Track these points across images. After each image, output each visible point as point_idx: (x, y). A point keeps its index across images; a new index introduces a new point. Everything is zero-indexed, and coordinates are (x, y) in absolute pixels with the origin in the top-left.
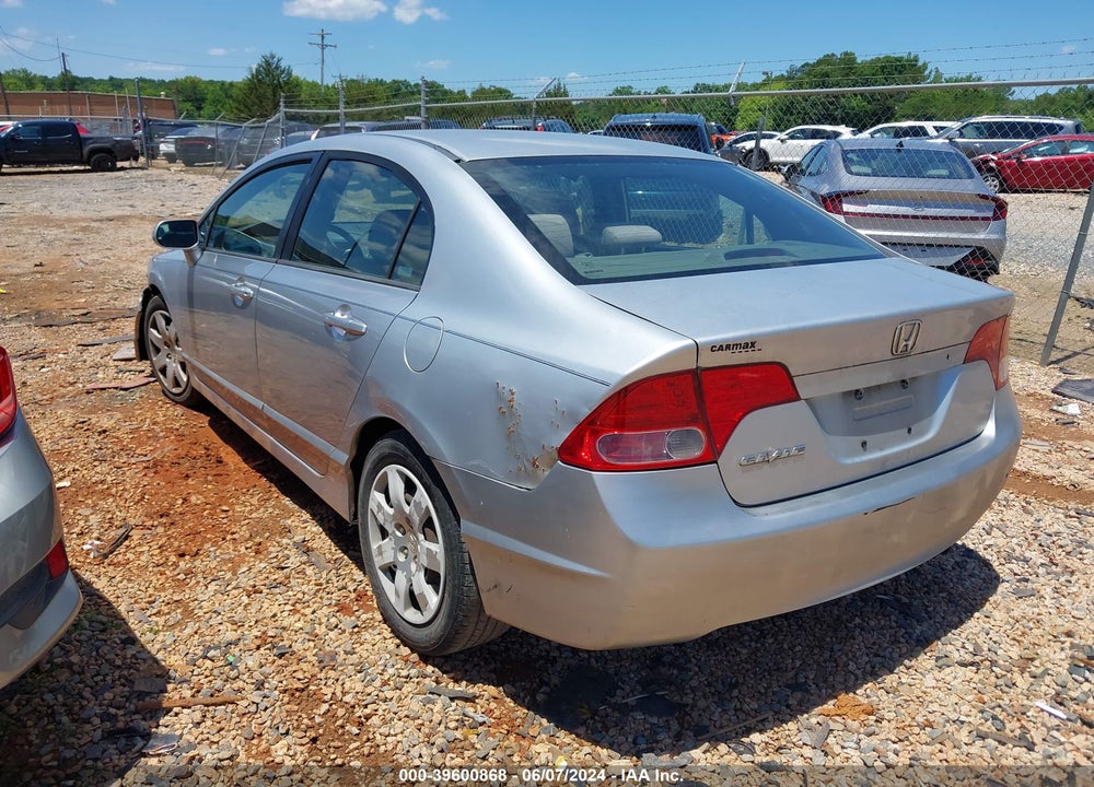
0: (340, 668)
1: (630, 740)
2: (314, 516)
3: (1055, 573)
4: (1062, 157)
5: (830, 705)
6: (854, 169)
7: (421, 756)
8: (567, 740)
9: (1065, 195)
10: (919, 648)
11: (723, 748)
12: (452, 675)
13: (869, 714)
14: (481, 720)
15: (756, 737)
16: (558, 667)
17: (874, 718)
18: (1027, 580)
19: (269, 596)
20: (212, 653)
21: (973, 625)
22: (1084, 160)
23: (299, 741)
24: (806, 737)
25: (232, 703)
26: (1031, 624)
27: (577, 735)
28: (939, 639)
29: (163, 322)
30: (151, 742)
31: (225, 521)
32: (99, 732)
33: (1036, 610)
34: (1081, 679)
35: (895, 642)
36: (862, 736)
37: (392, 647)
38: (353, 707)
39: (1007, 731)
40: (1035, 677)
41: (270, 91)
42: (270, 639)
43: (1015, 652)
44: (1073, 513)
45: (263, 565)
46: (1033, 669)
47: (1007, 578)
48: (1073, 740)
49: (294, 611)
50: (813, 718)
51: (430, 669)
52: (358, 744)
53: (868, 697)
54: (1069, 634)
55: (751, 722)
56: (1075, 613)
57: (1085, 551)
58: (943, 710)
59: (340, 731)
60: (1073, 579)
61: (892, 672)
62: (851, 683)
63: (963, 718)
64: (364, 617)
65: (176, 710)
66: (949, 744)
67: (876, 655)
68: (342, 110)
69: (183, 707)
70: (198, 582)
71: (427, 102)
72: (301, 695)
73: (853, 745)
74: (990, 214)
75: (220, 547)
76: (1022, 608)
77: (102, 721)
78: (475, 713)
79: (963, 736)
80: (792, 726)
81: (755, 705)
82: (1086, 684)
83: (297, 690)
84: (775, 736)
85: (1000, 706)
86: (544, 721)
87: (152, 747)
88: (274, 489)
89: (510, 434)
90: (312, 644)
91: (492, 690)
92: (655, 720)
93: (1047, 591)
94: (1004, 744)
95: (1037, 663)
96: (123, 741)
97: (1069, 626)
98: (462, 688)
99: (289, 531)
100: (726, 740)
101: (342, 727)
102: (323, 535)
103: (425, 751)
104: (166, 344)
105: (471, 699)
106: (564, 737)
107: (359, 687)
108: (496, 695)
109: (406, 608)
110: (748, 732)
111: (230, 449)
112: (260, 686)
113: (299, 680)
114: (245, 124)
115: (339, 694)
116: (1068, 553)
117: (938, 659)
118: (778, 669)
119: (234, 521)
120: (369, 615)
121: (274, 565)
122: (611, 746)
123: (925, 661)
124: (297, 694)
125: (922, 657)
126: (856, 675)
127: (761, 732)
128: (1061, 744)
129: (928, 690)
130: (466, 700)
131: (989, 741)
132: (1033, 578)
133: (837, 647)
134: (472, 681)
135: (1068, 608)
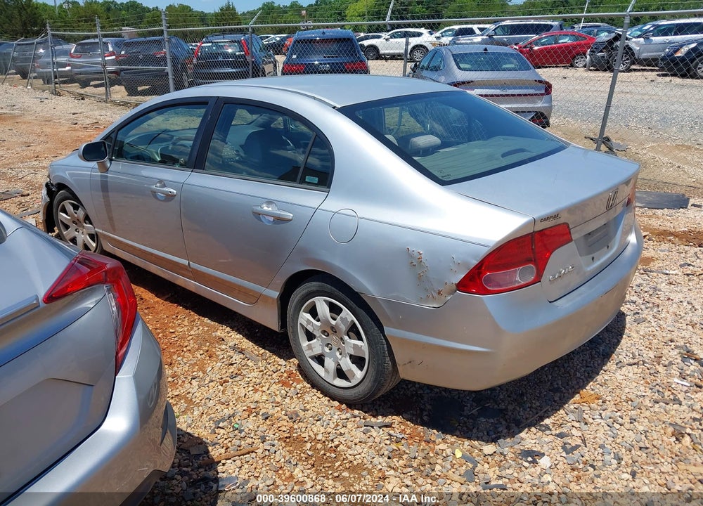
0: (305, 421)
1: (486, 434)
2: (233, 328)
3: (649, 307)
4: (555, 45)
5: (577, 397)
6: (462, 66)
7: (380, 463)
8: (453, 440)
9: (558, 69)
10: (606, 359)
11: (533, 429)
12: (371, 413)
13: (598, 399)
14: (401, 437)
15: (547, 421)
16: (426, 399)
17: (601, 401)
18: (638, 313)
19: (234, 383)
20: (221, 425)
21: (625, 342)
22: (567, 47)
23: (306, 467)
24: (572, 417)
25: (252, 452)
26: (651, 337)
27: (457, 436)
28: (614, 353)
29: (72, 208)
30: (220, 483)
31: (176, 339)
32: (184, 484)
33: (650, 329)
34: (689, 364)
35: (592, 358)
36: (601, 412)
37: (326, 402)
38: (324, 442)
39: (666, 397)
40: (665, 366)
41: (16, 12)
42: (254, 410)
43: (651, 354)
44: (642, 271)
45: (220, 364)
46: (663, 362)
47: (628, 314)
48: (697, 396)
49: (256, 391)
50: (570, 406)
51: (356, 412)
52: (339, 463)
53: (593, 390)
54: (672, 341)
55: (541, 413)
56: (669, 328)
57: (659, 293)
58: (632, 391)
59: (325, 457)
60: (660, 309)
61: (598, 375)
62: (582, 384)
63: (644, 394)
64: (298, 387)
65: (223, 462)
66: (644, 409)
67: (587, 367)
68: (99, 32)
69: (226, 460)
70: (184, 381)
71: (169, 27)
72: (291, 440)
73: (598, 417)
74: (543, 92)
75: (183, 356)
76: (642, 329)
77: (182, 477)
78: (396, 432)
79: (647, 403)
80: (562, 411)
81: (538, 404)
82: (692, 366)
83: (286, 438)
84: (556, 419)
85: (657, 384)
86: (435, 431)
87: (223, 486)
88: (192, 313)
89: (420, 277)
90: (279, 409)
91: (397, 419)
92: (492, 421)
93: (650, 318)
94: (668, 404)
95: (664, 358)
96: (203, 487)
97: (669, 336)
98: (380, 419)
99: (223, 340)
100: (534, 426)
101: (325, 454)
102: (245, 339)
103: (381, 460)
104: (74, 222)
105: (389, 426)
106: (451, 438)
107: (322, 430)
108: (401, 421)
109: (334, 379)
110: (542, 419)
111: (142, 289)
112: (263, 440)
113: (284, 431)
114: (16, 42)
115: (313, 436)
116: (651, 295)
117: (617, 364)
118: (541, 382)
119: (183, 338)
120: (301, 385)
121: (226, 363)
122: (478, 439)
123: (610, 366)
124: (288, 440)
125: (609, 364)
126: (582, 379)
127: (548, 417)
128: (693, 399)
129: (621, 381)
130: (386, 426)
131: (661, 403)
132: (640, 311)
133: (566, 365)
134: (384, 415)
135: (665, 326)
